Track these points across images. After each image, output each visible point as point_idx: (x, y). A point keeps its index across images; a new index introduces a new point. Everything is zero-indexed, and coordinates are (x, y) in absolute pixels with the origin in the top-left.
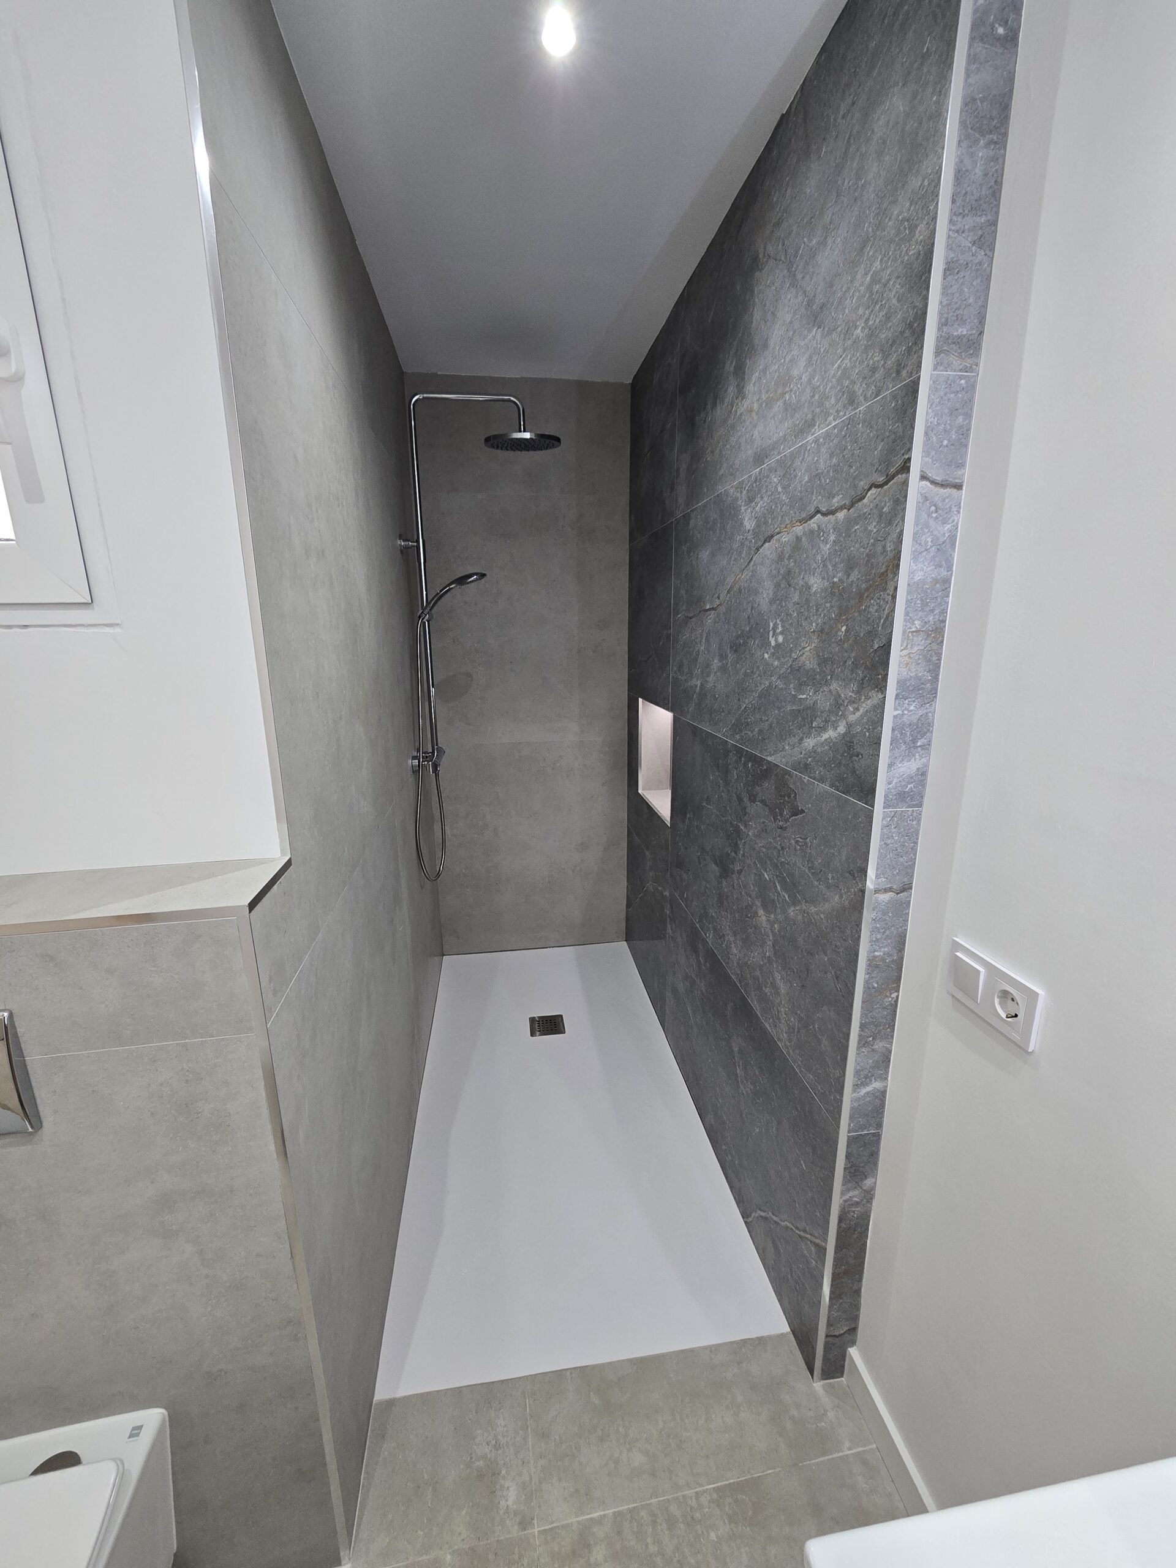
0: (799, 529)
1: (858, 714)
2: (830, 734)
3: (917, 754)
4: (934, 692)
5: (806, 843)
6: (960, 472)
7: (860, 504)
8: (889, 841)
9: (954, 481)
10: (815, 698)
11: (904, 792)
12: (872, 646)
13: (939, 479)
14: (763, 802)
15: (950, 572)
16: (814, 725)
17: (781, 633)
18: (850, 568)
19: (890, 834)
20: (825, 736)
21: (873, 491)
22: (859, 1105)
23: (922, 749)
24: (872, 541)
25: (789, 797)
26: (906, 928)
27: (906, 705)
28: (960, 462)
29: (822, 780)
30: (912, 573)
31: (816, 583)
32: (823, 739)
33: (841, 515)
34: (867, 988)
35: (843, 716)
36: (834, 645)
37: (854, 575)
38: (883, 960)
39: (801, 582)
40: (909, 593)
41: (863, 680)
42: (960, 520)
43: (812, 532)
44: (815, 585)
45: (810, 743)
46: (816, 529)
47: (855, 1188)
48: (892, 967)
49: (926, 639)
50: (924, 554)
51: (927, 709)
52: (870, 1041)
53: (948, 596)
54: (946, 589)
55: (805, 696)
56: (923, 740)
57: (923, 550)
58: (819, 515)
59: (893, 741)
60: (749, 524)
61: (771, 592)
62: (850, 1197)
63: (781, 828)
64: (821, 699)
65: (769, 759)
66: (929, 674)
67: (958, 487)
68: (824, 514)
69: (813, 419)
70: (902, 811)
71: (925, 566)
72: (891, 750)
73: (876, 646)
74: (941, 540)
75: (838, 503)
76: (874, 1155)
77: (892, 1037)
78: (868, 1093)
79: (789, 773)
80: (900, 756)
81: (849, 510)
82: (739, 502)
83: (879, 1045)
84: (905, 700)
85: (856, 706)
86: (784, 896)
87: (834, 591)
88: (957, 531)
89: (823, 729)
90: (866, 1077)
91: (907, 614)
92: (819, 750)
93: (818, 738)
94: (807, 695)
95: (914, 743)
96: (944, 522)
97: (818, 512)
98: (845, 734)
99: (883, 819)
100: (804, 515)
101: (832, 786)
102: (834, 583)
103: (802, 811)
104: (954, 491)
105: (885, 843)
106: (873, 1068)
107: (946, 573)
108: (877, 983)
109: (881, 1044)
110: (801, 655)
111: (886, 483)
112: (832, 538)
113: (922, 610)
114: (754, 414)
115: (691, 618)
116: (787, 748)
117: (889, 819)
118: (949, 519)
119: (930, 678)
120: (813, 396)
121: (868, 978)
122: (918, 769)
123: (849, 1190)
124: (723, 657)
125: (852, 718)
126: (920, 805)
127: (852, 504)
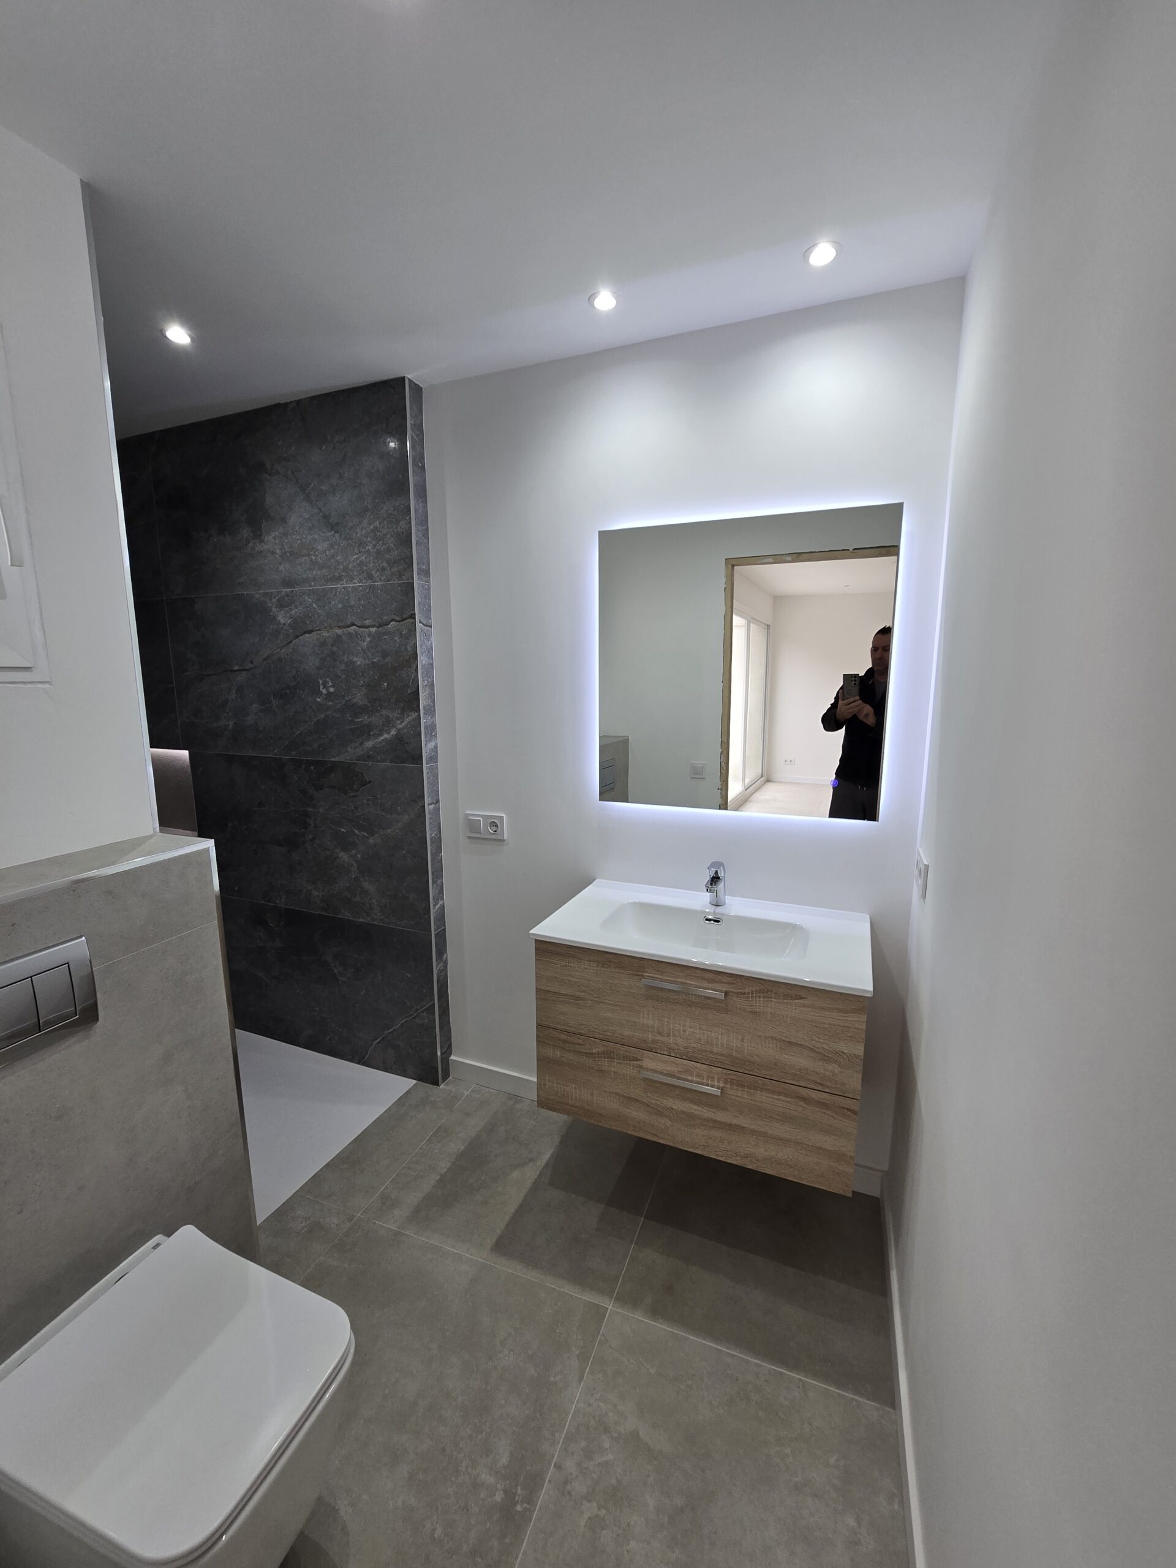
0: (339, 631)
1: (403, 724)
2: (386, 736)
3: (433, 739)
4: (434, 713)
5: (377, 798)
6: (428, 621)
7: (385, 627)
9: (428, 624)
10: (370, 720)
11: (431, 756)
12: (407, 691)
13: (424, 623)
14: (331, 787)
15: (432, 661)
16: (370, 734)
17: (332, 686)
18: (385, 654)
19: (429, 777)
20: (382, 738)
21: (394, 623)
22: (436, 917)
23: (434, 736)
24: (398, 645)
25: (356, 777)
26: (440, 820)
27: (427, 717)
28: (430, 618)
29: (383, 761)
31: (359, 661)
32: (380, 740)
33: (373, 630)
35: (394, 726)
36: (380, 692)
37: (388, 659)
39: (346, 660)
41: (404, 707)
42: (432, 639)
43: (350, 634)
45: (369, 744)
46: (353, 633)
47: (440, 961)
48: (438, 838)
49: (429, 692)
51: (433, 718)
52: (436, 879)
53: (433, 670)
54: (432, 667)
55: (361, 720)
56: (434, 732)
57: (423, 650)
58: (355, 626)
59: (425, 733)
60: (283, 620)
61: (316, 663)
62: (440, 967)
63: (353, 796)
64: (375, 720)
65: (333, 759)
66: (432, 703)
67: (430, 626)
68: (358, 626)
69: (340, 577)
70: (432, 766)
71: (425, 658)
72: (425, 737)
73: (409, 692)
74: (428, 647)
75: (369, 623)
76: (445, 941)
77: (443, 875)
78: (438, 908)
79: (354, 764)
80: (428, 741)
81: (378, 628)
82: (269, 604)
83: (439, 883)
84: (426, 714)
85: (402, 720)
86: (363, 835)
87: (374, 666)
88: (432, 646)
89: (381, 735)
90: (437, 901)
91: (422, 676)
92: (377, 746)
93: (377, 740)
94: (364, 719)
95: (432, 734)
97: (354, 624)
98: (395, 735)
99: (426, 769)
100: (341, 624)
101: (391, 762)
102: (374, 662)
103: (370, 782)
104: (428, 628)
105: (429, 781)
106: (438, 895)
107: (430, 661)
109: (439, 880)
110: (354, 698)
111: (402, 621)
112: (368, 640)
113: (427, 676)
115: (208, 676)
116: (349, 750)
118: (428, 639)
119: (432, 705)
120: (338, 565)
121: (431, 849)
122: (434, 745)
123: (438, 964)
124: (264, 702)
125: (400, 726)
126: (437, 762)
127: (380, 626)
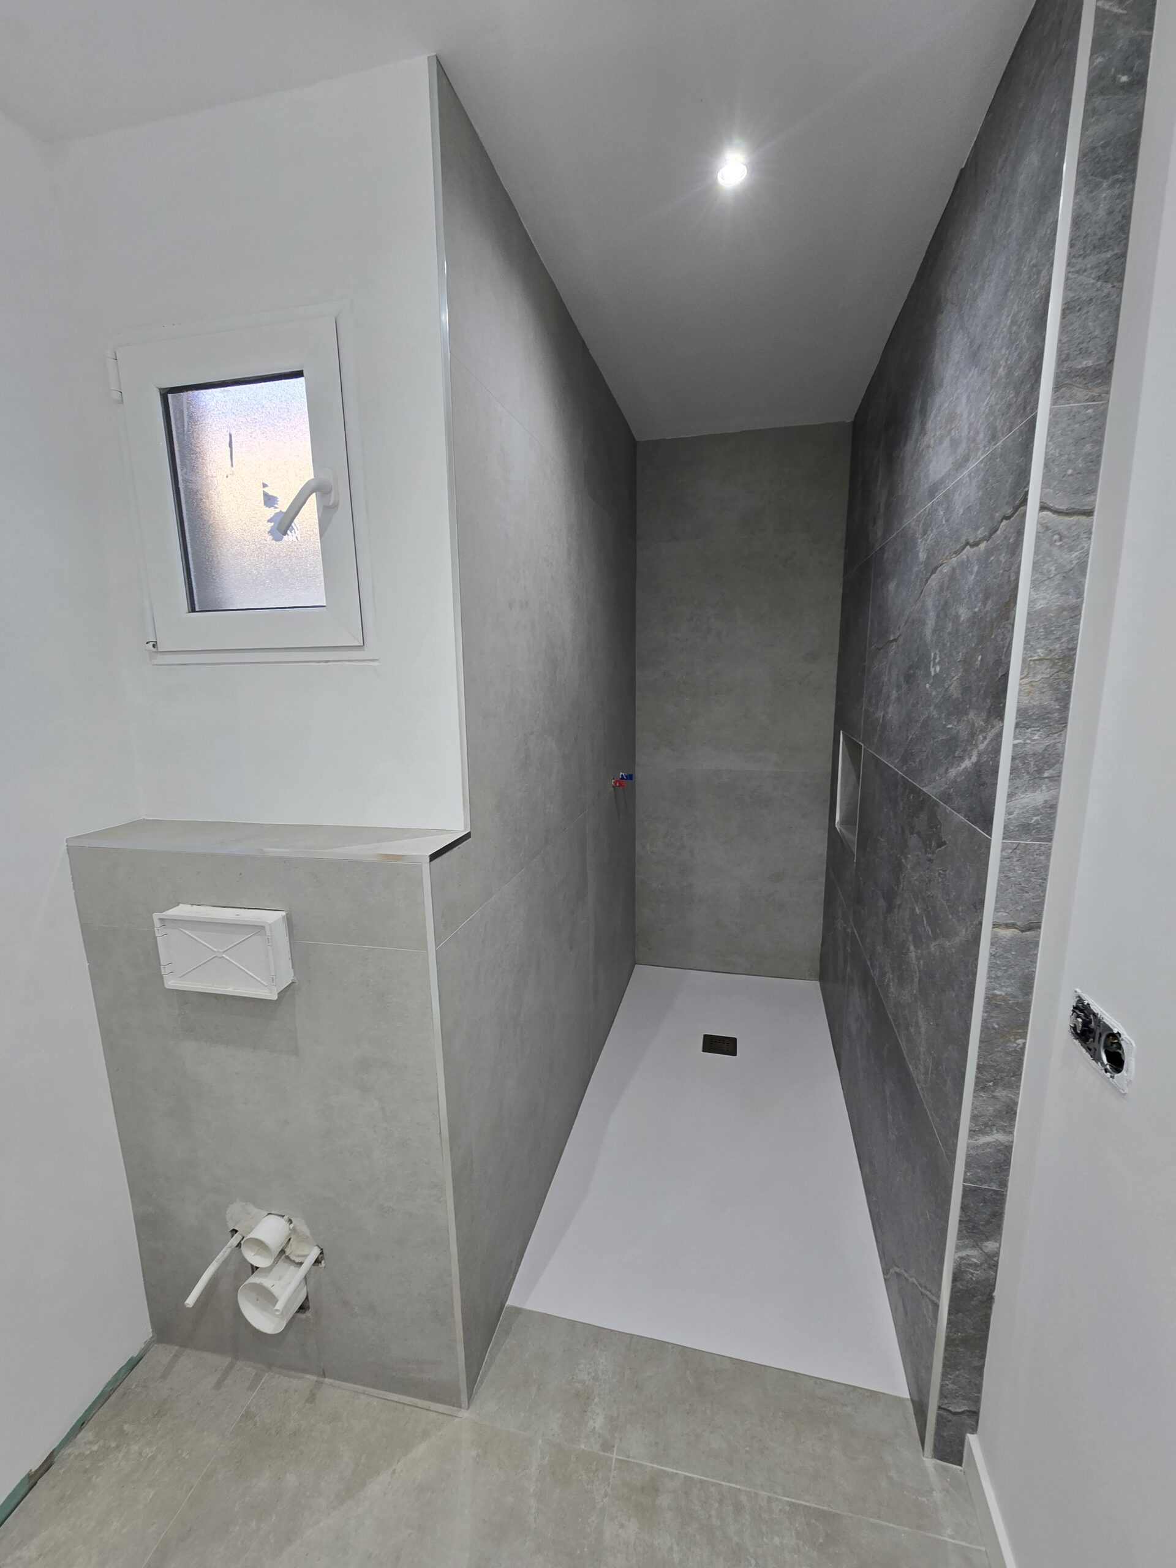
0: (955, 561)
1: (986, 742)
2: (967, 764)
3: (1044, 786)
4: (1063, 722)
5: (945, 876)
6: (1089, 499)
7: (995, 535)
8: (1010, 874)
9: (1082, 508)
10: (958, 728)
11: (1029, 824)
12: (997, 675)
13: (1063, 507)
14: (919, 834)
15: (1079, 600)
16: (956, 755)
17: (939, 663)
18: (986, 598)
19: (1011, 867)
20: (963, 766)
21: (1005, 522)
22: (977, 1154)
23: (1050, 781)
24: (1001, 571)
25: (936, 828)
26: (1034, 970)
27: (1028, 735)
28: (1089, 488)
29: (959, 809)
30: (1032, 602)
31: (964, 613)
32: (962, 768)
33: (982, 546)
34: (985, 1028)
35: (976, 745)
36: (973, 674)
37: (989, 605)
38: (1004, 1000)
39: (954, 613)
40: (1029, 621)
41: (989, 709)
42: (1092, 546)
43: (962, 563)
44: (963, 615)
45: (953, 773)
46: (966, 560)
47: (974, 1247)
48: (1016, 1010)
49: (1051, 668)
50: (1046, 582)
51: (1055, 739)
52: (990, 1086)
53: (1078, 623)
54: (1076, 616)
55: (951, 726)
56: (1051, 771)
57: (1045, 578)
58: (968, 547)
59: (1013, 770)
60: (922, 556)
61: (934, 623)
62: (968, 1255)
63: (930, 860)
64: (962, 728)
65: (925, 790)
66: (1056, 703)
67: (1089, 513)
68: (972, 546)
69: (968, 454)
70: (1027, 844)
71: (1048, 594)
72: (1011, 779)
74: (1068, 567)
75: (981, 534)
76: (997, 1216)
77: (1018, 1087)
78: (988, 1144)
79: (937, 804)
80: (1023, 786)
81: (988, 541)
82: (917, 536)
83: (1001, 1093)
84: (1028, 729)
85: (984, 735)
86: (929, 932)
87: (975, 620)
88: (1088, 557)
89: (962, 758)
90: (986, 1125)
91: (1027, 642)
92: (959, 780)
93: (959, 768)
94: (953, 725)
95: (1039, 773)
96: (1071, 550)
97: (967, 543)
98: (976, 764)
99: (1003, 850)
100: (958, 547)
101: (965, 816)
102: (975, 613)
103: (945, 843)
104: (1083, 519)
105: (1006, 876)
106: (995, 1117)
107: (1074, 601)
108: (998, 1024)
109: (1004, 1093)
110: (951, 685)
111: (1012, 515)
112: (976, 569)
113: (1046, 638)
114: (931, 449)
115: (880, 649)
116: (937, 778)
117: (1010, 851)
118: (1077, 545)
119: (1058, 707)
120: (969, 433)
121: (987, 1017)
122: (1046, 802)
123: (965, 1247)
124: (899, 687)
125: (981, 747)
126: (1050, 839)
127: (991, 535)
